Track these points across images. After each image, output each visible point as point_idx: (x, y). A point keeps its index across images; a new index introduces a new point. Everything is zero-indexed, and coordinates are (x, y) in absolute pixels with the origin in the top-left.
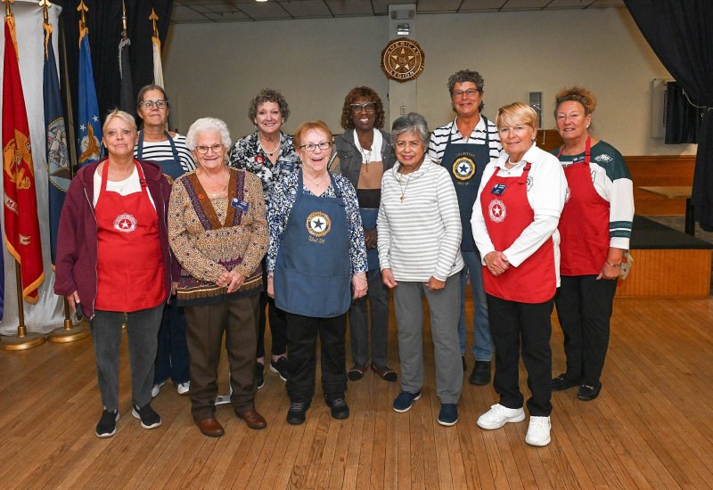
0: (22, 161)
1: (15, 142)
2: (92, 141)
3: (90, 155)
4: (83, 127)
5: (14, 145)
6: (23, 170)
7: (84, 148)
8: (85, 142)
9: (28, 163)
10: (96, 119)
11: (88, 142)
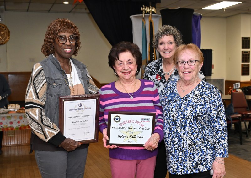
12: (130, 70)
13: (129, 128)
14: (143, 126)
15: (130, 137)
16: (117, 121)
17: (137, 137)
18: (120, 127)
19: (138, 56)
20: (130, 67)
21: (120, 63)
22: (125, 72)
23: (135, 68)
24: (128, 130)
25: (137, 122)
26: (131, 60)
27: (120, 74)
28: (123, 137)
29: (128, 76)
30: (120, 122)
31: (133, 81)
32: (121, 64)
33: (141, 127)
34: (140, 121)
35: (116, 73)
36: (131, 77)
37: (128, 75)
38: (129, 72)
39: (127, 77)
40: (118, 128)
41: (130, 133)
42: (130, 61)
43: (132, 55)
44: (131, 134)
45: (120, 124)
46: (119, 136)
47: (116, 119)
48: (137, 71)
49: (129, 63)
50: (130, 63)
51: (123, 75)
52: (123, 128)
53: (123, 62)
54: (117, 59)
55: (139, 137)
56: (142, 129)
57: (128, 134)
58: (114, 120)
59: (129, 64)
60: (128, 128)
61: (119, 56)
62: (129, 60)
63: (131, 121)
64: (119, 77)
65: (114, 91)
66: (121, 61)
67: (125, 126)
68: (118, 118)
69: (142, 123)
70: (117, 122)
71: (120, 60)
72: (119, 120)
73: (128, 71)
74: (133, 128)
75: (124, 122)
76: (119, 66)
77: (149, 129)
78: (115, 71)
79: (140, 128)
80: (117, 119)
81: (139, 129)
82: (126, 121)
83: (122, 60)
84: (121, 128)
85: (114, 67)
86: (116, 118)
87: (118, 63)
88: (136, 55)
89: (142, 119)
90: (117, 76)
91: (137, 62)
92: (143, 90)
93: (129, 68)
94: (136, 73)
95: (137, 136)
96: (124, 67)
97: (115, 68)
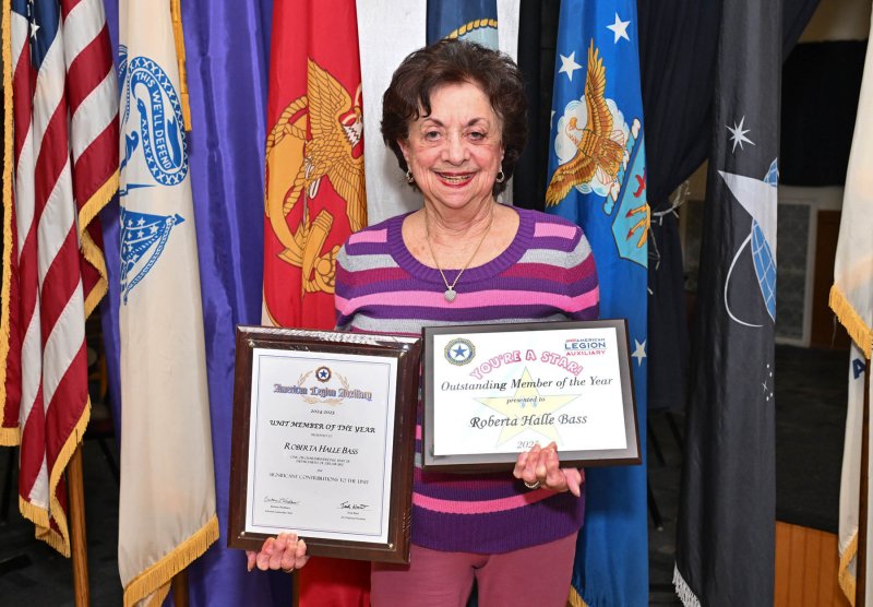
0: (325, 182)
1: (305, 111)
2: (597, 117)
3: (584, 173)
4: (569, 65)
5: (302, 122)
6: (325, 219)
7: (566, 147)
8: (573, 124)
9: (348, 192)
10: (620, 29)
11: (582, 123)
12: (471, 166)
13: (517, 384)
14: (577, 370)
15: (527, 420)
16: (460, 358)
17: (556, 421)
18: (475, 381)
19: (513, 110)
20: (472, 155)
21: (434, 129)
22: (450, 170)
23: (495, 160)
24: (510, 391)
25: (548, 357)
26: (482, 121)
27: (426, 180)
28: (492, 422)
29: (462, 194)
30: (476, 363)
31: (477, 218)
32: (433, 134)
33: (571, 376)
34: (563, 353)
35: (411, 175)
36: (472, 198)
37: (463, 189)
38: (468, 176)
39: (455, 197)
40: (465, 387)
41: (523, 406)
42: (476, 128)
43: (488, 99)
44: (529, 410)
45: (477, 372)
46: (475, 422)
47: (453, 354)
48: (499, 176)
49: (471, 137)
50: (475, 134)
51: (440, 185)
52: (487, 386)
53: (447, 128)
54: (423, 112)
55: (565, 419)
56: (575, 382)
57: (516, 411)
58: (448, 355)
59: (472, 141)
60: (510, 383)
61: (431, 99)
62: (473, 123)
63: (523, 356)
64: (420, 191)
65: (393, 256)
66: (439, 123)
67: (497, 376)
68: (464, 347)
69: (571, 358)
70: (461, 363)
71: (434, 116)
72: (467, 354)
73: (464, 169)
74: (532, 384)
75: (494, 363)
76: (425, 144)
77: (606, 382)
78: (403, 165)
79: (568, 382)
80: (460, 352)
81: (561, 384)
82: (501, 357)
83: (442, 119)
84: (480, 387)
85: (404, 144)
86: (456, 347)
87: (424, 130)
88: (504, 104)
89: (569, 345)
90: (414, 184)
91: (504, 136)
92: (522, 261)
93: (467, 156)
94: (495, 183)
95: (556, 415)
96: (448, 151)
97: (405, 152)
